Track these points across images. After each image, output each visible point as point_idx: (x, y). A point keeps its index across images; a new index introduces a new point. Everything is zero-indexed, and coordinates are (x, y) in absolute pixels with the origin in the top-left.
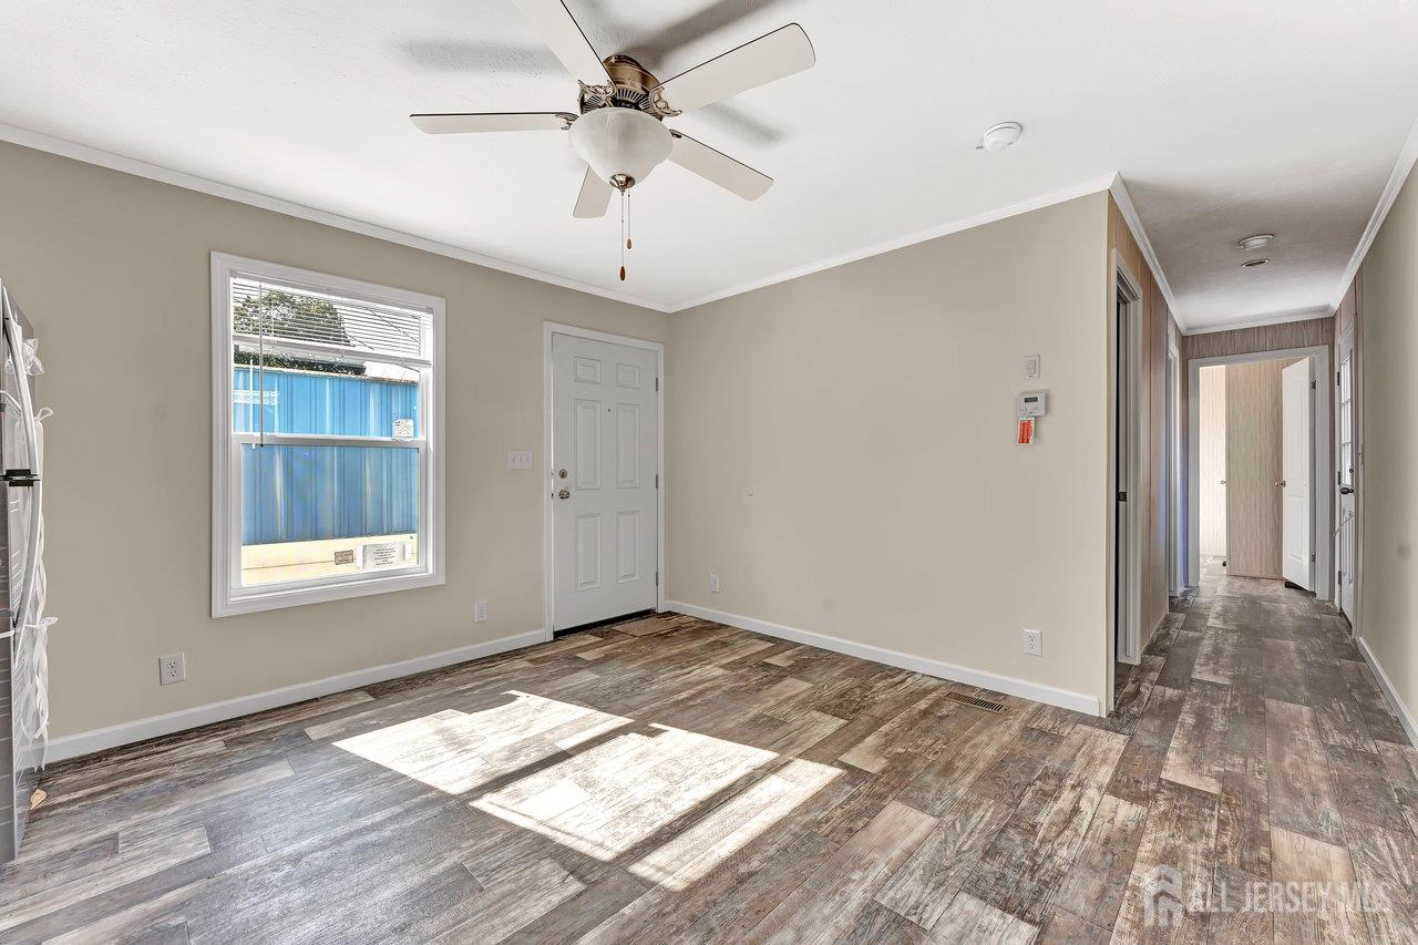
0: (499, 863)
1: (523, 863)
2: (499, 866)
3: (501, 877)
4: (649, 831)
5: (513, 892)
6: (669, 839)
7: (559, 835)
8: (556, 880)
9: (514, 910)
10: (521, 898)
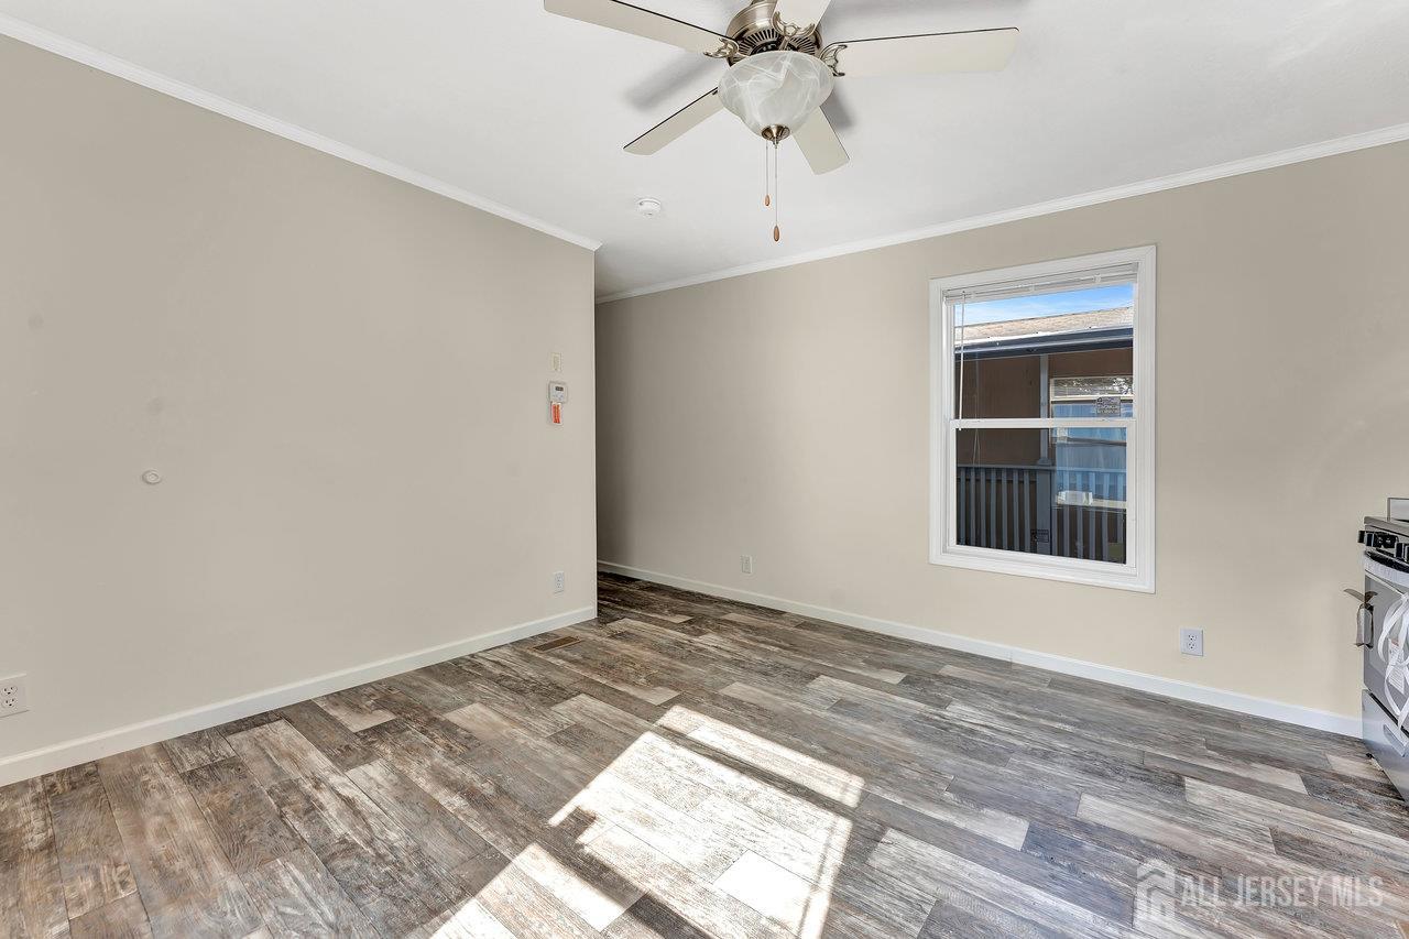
0: (896, 902)
1: (884, 881)
2: (901, 899)
3: (913, 892)
4: (795, 801)
5: (926, 875)
6: (803, 788)
7: (828, 864)
8: (892, 850)
9: (944, 867)
10: (929, 867)
